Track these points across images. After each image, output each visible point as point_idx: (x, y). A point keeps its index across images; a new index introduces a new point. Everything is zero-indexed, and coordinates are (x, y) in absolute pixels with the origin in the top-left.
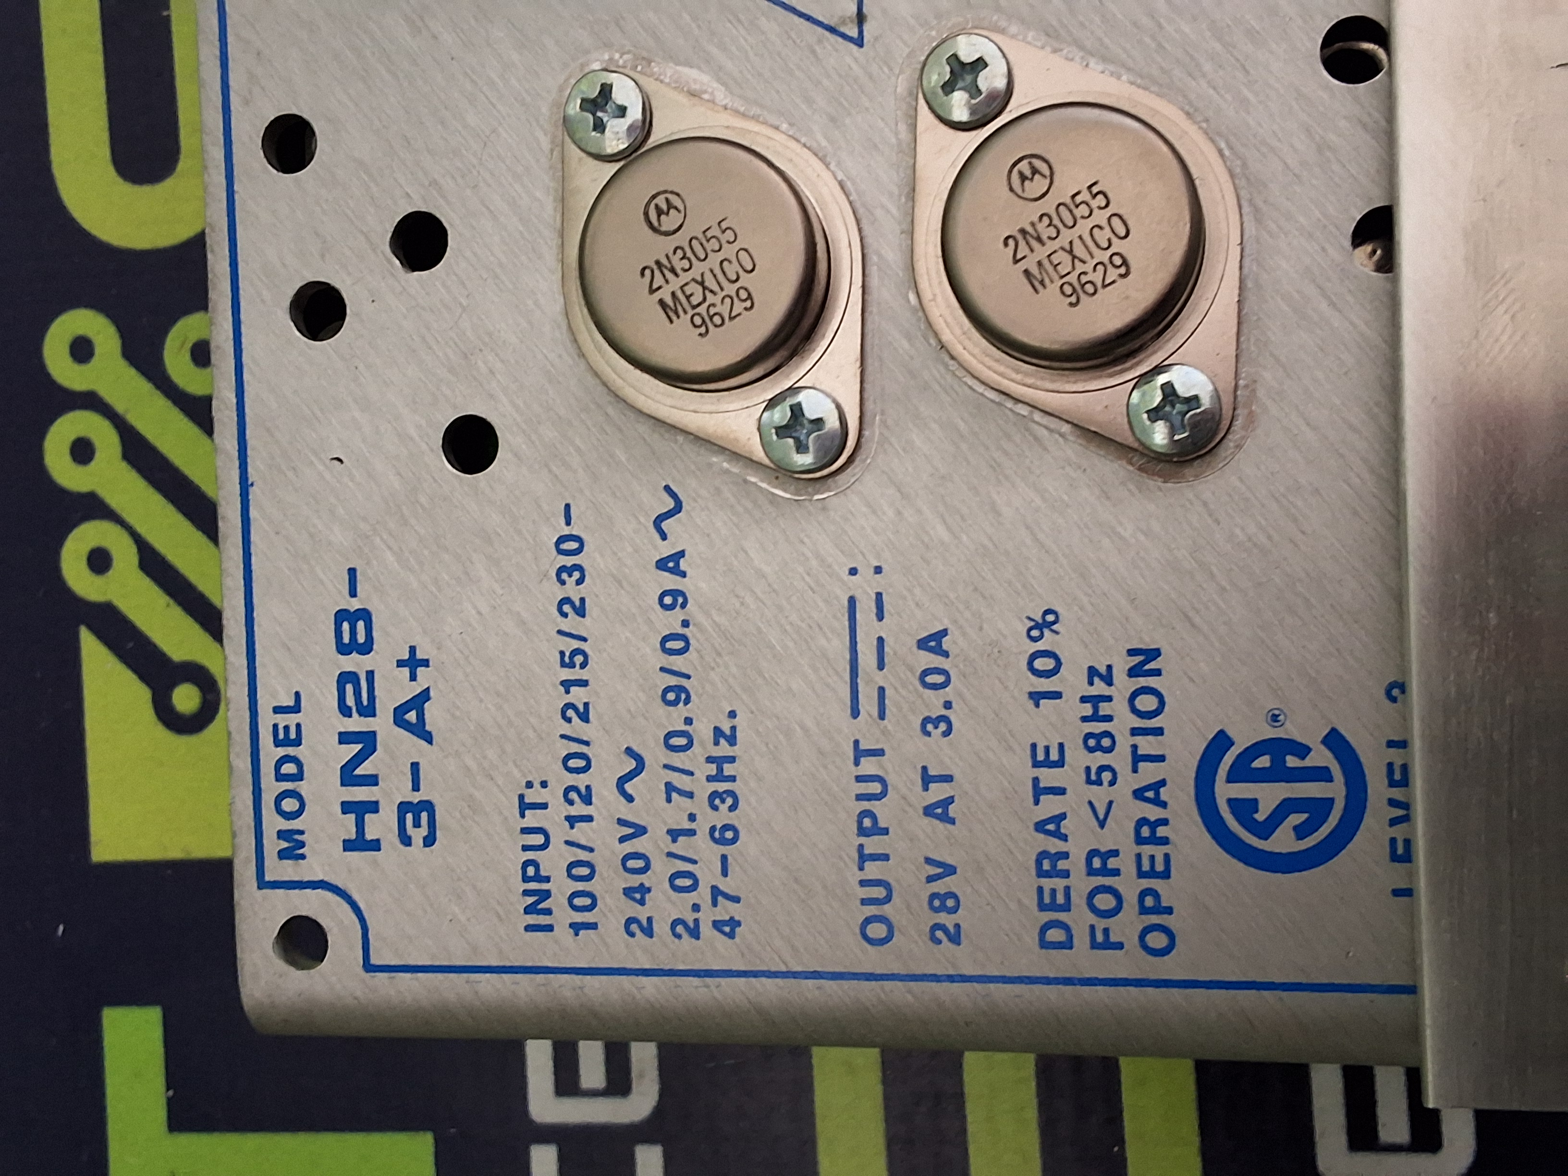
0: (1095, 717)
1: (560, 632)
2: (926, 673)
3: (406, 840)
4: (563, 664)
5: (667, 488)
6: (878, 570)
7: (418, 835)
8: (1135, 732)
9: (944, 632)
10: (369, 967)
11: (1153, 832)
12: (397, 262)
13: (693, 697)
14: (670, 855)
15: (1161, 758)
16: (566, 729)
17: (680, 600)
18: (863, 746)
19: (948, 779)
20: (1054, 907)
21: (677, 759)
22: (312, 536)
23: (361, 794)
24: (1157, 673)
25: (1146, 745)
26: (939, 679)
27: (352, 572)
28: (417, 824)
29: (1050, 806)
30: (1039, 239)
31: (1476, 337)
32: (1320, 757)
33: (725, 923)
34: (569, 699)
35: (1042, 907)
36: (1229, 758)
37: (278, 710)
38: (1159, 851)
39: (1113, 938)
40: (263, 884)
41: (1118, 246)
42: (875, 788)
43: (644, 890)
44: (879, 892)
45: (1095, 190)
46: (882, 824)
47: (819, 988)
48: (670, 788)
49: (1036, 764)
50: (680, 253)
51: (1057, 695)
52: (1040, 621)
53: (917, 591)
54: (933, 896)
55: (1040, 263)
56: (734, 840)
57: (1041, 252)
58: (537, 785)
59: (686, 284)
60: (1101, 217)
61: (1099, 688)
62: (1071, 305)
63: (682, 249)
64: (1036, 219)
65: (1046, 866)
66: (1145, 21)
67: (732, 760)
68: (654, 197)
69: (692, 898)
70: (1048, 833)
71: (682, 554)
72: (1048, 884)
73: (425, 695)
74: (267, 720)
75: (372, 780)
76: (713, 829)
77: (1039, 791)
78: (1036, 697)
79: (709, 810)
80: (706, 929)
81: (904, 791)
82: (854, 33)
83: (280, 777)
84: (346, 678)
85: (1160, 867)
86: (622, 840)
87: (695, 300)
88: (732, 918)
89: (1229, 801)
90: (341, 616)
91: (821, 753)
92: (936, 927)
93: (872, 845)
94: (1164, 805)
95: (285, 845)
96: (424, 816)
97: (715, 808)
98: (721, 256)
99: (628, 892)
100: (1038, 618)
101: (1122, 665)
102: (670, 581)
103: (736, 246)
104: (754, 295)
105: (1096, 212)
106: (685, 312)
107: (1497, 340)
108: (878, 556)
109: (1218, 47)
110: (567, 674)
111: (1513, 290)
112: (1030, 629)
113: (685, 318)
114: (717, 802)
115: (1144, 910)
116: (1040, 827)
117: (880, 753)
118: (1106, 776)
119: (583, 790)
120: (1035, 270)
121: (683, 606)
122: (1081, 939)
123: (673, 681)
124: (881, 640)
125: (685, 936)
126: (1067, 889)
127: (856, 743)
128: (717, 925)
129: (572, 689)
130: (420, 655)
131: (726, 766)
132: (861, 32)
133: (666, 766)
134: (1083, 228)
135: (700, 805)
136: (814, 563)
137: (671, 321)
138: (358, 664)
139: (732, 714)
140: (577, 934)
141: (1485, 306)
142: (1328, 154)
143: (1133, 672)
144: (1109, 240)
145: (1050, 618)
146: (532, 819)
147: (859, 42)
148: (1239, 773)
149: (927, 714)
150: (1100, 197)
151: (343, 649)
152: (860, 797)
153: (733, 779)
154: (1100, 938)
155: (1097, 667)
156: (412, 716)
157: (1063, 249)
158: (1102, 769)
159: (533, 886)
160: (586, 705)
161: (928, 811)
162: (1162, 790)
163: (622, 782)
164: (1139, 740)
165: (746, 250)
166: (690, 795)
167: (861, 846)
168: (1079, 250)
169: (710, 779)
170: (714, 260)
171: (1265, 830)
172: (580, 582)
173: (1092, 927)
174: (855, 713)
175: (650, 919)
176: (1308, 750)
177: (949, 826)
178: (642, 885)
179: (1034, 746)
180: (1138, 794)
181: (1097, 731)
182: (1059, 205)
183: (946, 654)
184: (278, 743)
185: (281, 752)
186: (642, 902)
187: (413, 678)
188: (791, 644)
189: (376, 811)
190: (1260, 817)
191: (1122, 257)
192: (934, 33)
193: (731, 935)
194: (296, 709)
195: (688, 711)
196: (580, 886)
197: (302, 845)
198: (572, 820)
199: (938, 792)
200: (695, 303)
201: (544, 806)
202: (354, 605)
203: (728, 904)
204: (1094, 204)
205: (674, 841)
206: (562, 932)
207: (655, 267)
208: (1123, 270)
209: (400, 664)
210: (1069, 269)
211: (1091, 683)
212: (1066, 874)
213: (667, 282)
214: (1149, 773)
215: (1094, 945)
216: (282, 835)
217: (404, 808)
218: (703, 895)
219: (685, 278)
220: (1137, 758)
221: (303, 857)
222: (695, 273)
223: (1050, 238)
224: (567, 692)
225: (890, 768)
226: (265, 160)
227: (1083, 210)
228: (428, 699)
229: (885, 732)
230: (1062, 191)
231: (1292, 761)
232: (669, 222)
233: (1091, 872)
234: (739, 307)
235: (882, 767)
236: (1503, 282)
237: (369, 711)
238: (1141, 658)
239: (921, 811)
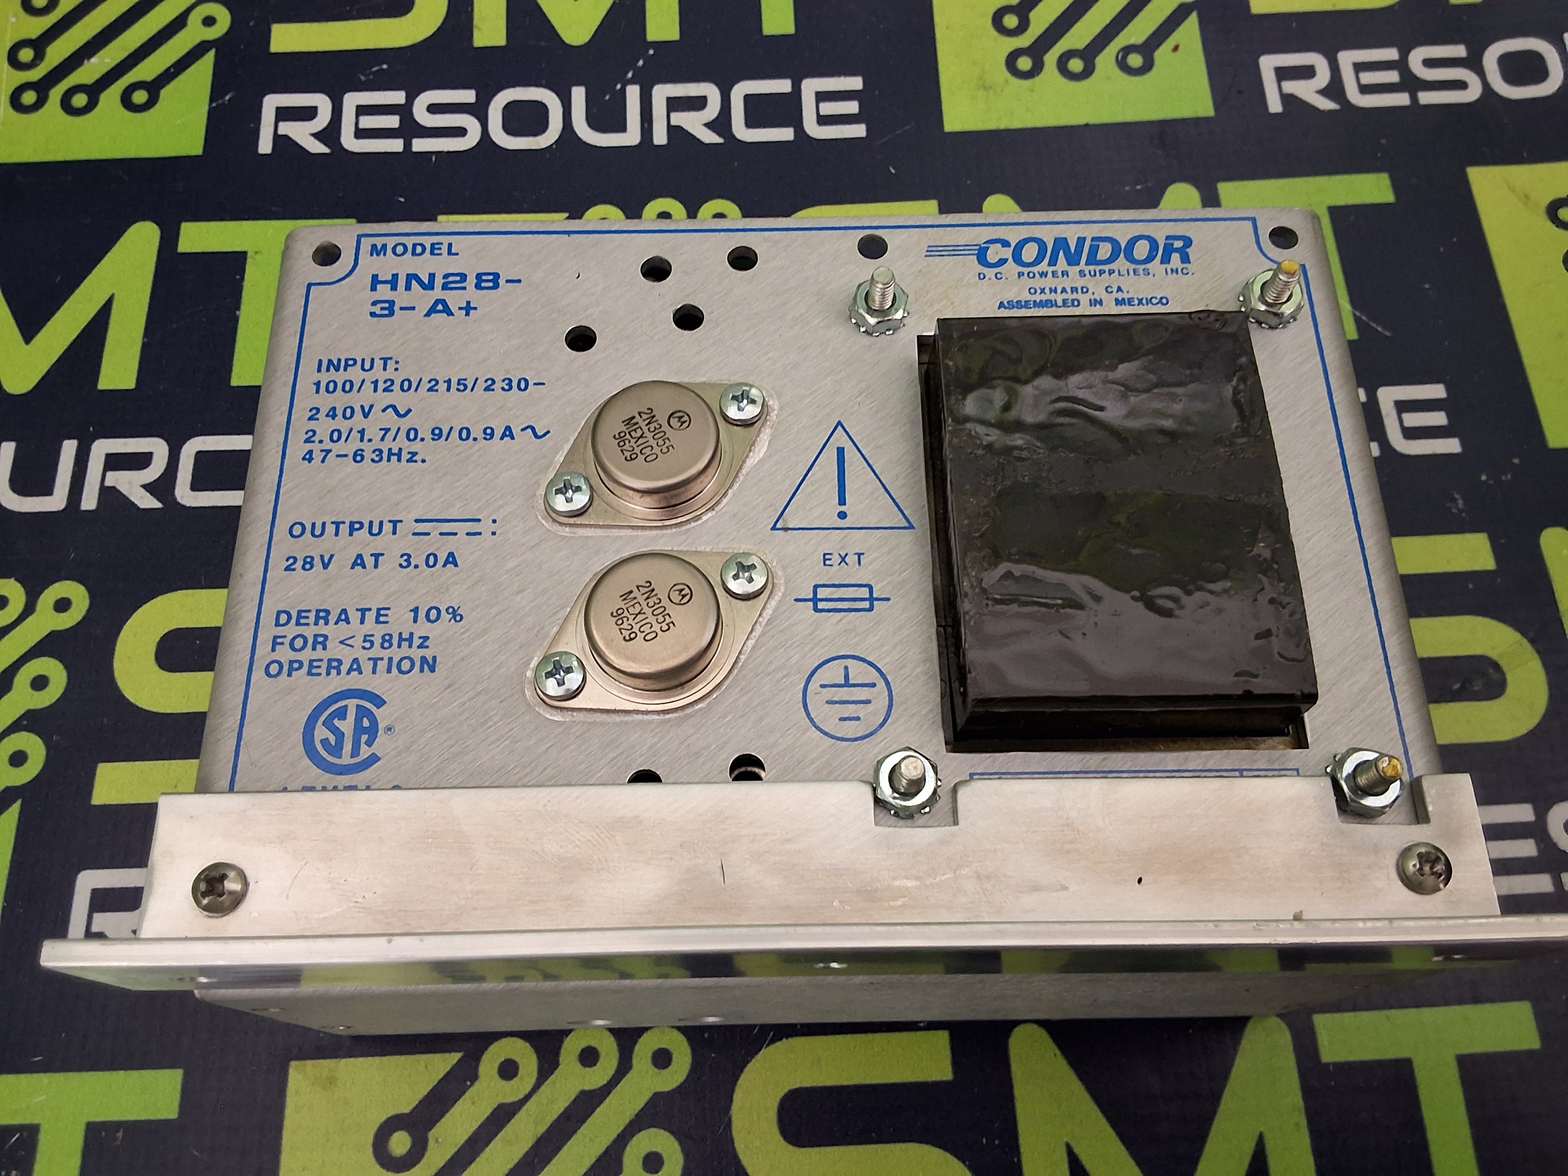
0: (401, 639)
1: (477, 379)
2: (435, 556)
3: (374, 304)
4: (459, 380)
5: (548, 432)
6: (494, 533)
7: (377, 309)
8: (390, 659)
9: (456, 565)
10: (309, 286)
11: (334, 668)
12: (679, 307)
13: (435, 442)
14: (351, 430)
15: (374, 672)
16: (425, 380)
17: (488, 437)
18: (399, 524)
19: (376, 566)
20: (299, 617)
21: (402, 435)
22: (539, 263)
23: (402, 283)
24: (422, 670)
25: (382, 665)
26: (431, 563)
27: (519, 281)
28: (382, 309)
29: (354, 617)
30: (648, 598)
31: (581, 822)
32: (365, 752)
33: (311, 456)
34: (441, 382)
35: (299, 612)
36: (368, 705)
37: (450, 245)
38: (323, 671)
39: (278, 647)
40: (359, 237)
41: (641, 636)
42: (375, 530)
43: (334, 417)
44: (318, 532)
45: (671, 625)
46: (355, 533)
47: (270, 501)
48: (387, 430)
49: (379, 610)
50: (658, 427)
51: (415, 621)
52: (457, 613)
53: (480, 553)
54: (312, 558)
55: (635, 598)
56: (355, 461)
57: (641, 599)
58: (396, 366)
59: (641, 429)
60: (657, 627)
61: (417, 642)
62: (612, 613)
63: (660, 428)
64: (659, 596)
65: (322, 614)
66: (773, 667)
67: (399, 460)
68: (688, 415)
69: (327, 440)
70: (340, 615)
71: (513, 438)
72: (312, 615)
73: (450, 313)
74: (445, 240)
75: (408, 287)
76: (363, 450)
77: (363, 611)
78: (416, 610)
79: (373, 449)
80: (309, 446)
81: (371, 545)
82: (778, 526)
83: (414, 246)
84: (463, 277)
85: (314, 671)
86: (362, 407)
87: (633, 434)
88: (313, 459)
89: (346, 706)
90: (497, 276)
91: (398, 504)
92: (295, 559)
93: (344, 529)
94: (348, 673)
95: (379, 247)
96: (386, 312)
97: (374, 451)
98: (655, 446)
99: (334, 409)
100: (459, 612)
101: (428, 653)
102: (498, 433)
103: (659, 453)
104: (632, 462)
105: (660, 626)
106: (627, 429)
107: (577, 832)
108: (501, 534)
109: (755, 703)
110: (454, 382)
111: (603, 841)
112: (453, 608)
113: (624, 429)
114: (377, 453)
115: (291, 662)
116: (344, 611)
117: (394, 533)
118: (368, 645)
119: (391, 388)
120: (632, 596)
121: (485, 439)
122: (280, 631)
123: (445, 433)
124: (456, 534)
125: (307, 436)
126: (308, 624)
127: (401, 521)
128: (310, 452)
129: (446, 384)
130: (472, 312)
131: (396, 457)
132: (779, 529)
133: (399, 429)
134: (652, 619)
135: (377, 444)
136: (501, 502)
137: (623, 422)
138: (470, 283)
139: (423, 461)
140: (314, 384)
141: (597, 827)
142: (694, 757)
143: (424, 659)
144: (643, 632)
145: (458, 618)
146: (379, 364)
147: (774, 528)
148: (362, 712)
149: (413, 556)
150: (667, 627)
151: (479, 276)
152: (371, 523)
153: (389, 460)
154: (279, 640)
155: (429, 641)
156: (440, 307)
157: (642, 610)
158: (372, 643)
159: (343, 363)
160: (437, 390)
161: (360, 556)
162: (357, 672)
163: (394, 407)
164: (386, 661)
165: (656, 458)
166: (382, 439)
167: (344, 523)
168: (640, 617)
169: (390, 450)
170: (653, 443)
171: (328, 724)
172: (503, 389)
173: (285, 637)
174: (417, 521)
175: (317, 419)
176: (370, 746)
177: (350, 566)
178: (336, 416)
179: (389, 609)
180: (356, 660)
181: (393, 641)
182: (665, 608)
183: (444, 565)
184: (432, 245)
185: (428, 247)
186: (327, 415)
187: (460, 308)
188: (459, 490)
189: (391, 289)
190: (336, 722)
191: (634, 638)
192: (774, 564)
193: (304, 459)
194: (450, 253)
195: (428, 440)
196: (340, 386)
197: (378, 255)
198: (376, 383)
199: (369, 561)
200: (632, 433)
201: (385, 369)
202: (502, 282)
203: (322, 457)
204: (664, 624)
205: (359, 432)
206: (316, 377)
207: (652, 415)
208: (627, 638)
209: (468, 303)
210: (631, 612)
211: (420, 638)
212: (316, 624)
213: (644, 420)
214: (367, 667)
215: (275, 637)
216: (384, 246)
217: (392, 303)
218: (328, 445)
219: (645, 429)
220: (375, 660)
221: (372, 255)
222: (647, 433)
223: (648, 603)
224: (445, 382)
225: (385, 538)
226: (734, 247)
227: (661, 619)
228: (448, 315)
229: (406, 535)
230: (671, 609)
231: (364, 738)
232: (674, 422)
233: (316, 636)
234: (628, 454)
235: (387, 533)
236: (609, 836)
237: (445, 287)
238: (431, 662)
239: (359, 553)
